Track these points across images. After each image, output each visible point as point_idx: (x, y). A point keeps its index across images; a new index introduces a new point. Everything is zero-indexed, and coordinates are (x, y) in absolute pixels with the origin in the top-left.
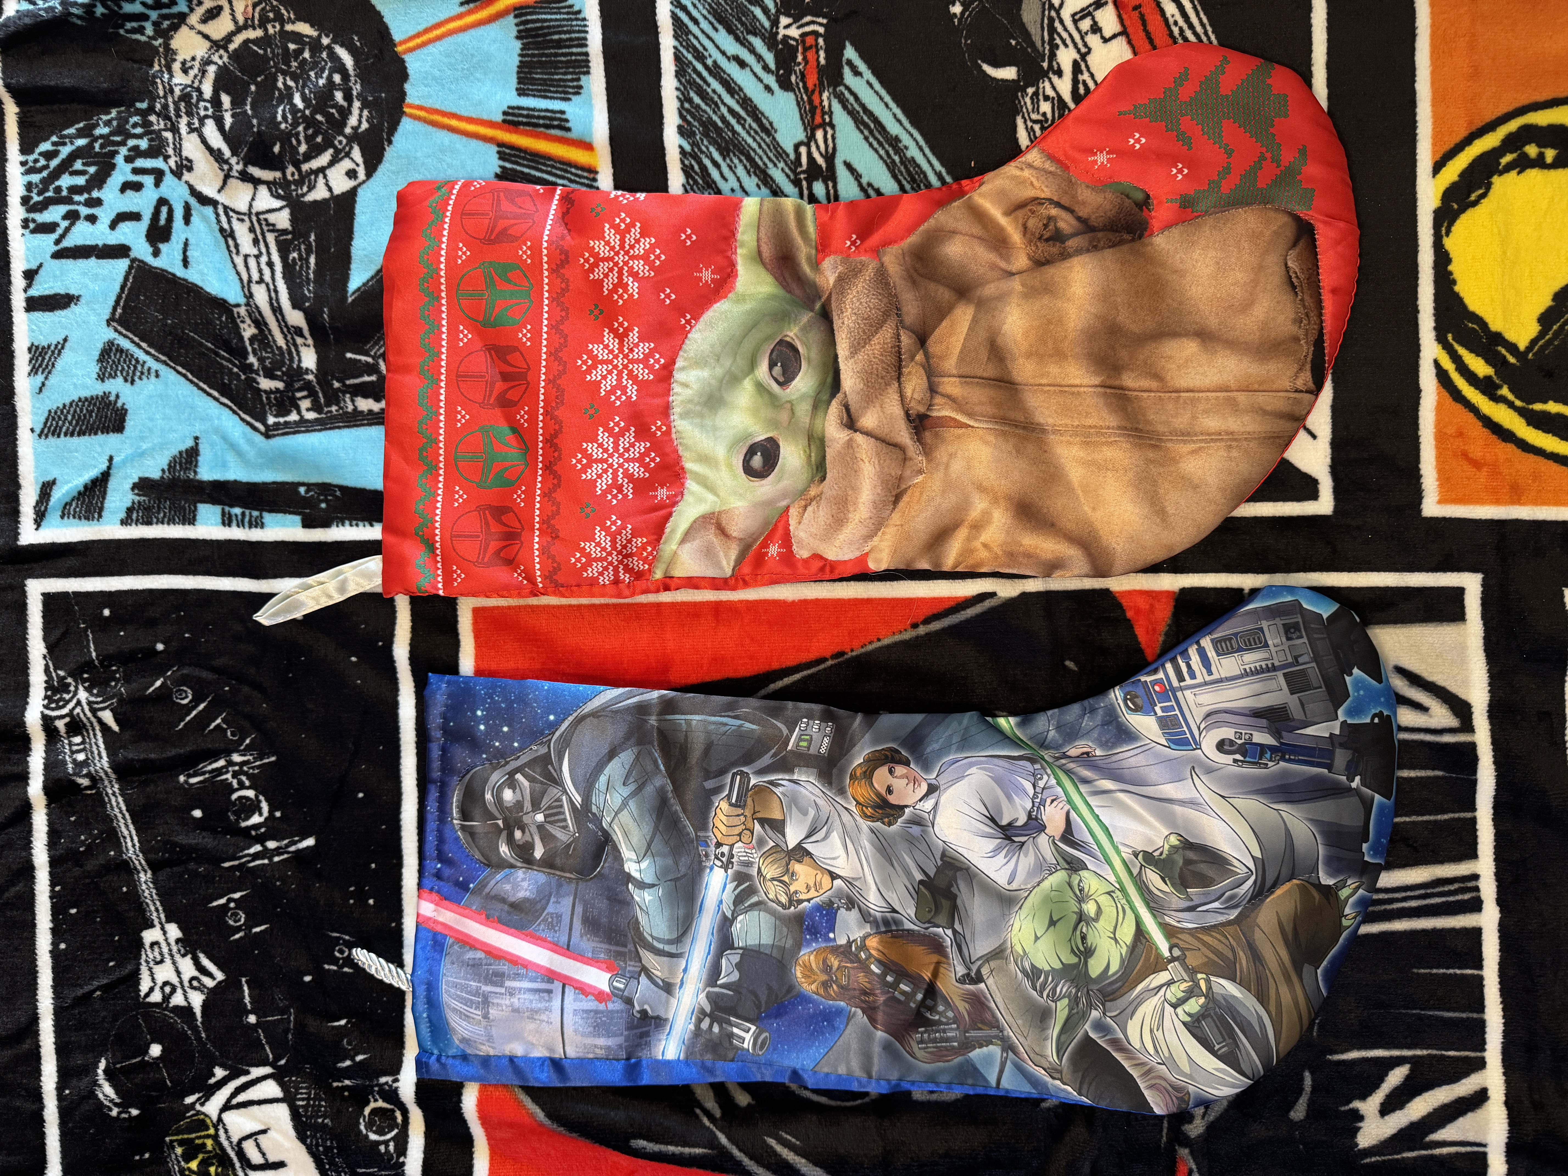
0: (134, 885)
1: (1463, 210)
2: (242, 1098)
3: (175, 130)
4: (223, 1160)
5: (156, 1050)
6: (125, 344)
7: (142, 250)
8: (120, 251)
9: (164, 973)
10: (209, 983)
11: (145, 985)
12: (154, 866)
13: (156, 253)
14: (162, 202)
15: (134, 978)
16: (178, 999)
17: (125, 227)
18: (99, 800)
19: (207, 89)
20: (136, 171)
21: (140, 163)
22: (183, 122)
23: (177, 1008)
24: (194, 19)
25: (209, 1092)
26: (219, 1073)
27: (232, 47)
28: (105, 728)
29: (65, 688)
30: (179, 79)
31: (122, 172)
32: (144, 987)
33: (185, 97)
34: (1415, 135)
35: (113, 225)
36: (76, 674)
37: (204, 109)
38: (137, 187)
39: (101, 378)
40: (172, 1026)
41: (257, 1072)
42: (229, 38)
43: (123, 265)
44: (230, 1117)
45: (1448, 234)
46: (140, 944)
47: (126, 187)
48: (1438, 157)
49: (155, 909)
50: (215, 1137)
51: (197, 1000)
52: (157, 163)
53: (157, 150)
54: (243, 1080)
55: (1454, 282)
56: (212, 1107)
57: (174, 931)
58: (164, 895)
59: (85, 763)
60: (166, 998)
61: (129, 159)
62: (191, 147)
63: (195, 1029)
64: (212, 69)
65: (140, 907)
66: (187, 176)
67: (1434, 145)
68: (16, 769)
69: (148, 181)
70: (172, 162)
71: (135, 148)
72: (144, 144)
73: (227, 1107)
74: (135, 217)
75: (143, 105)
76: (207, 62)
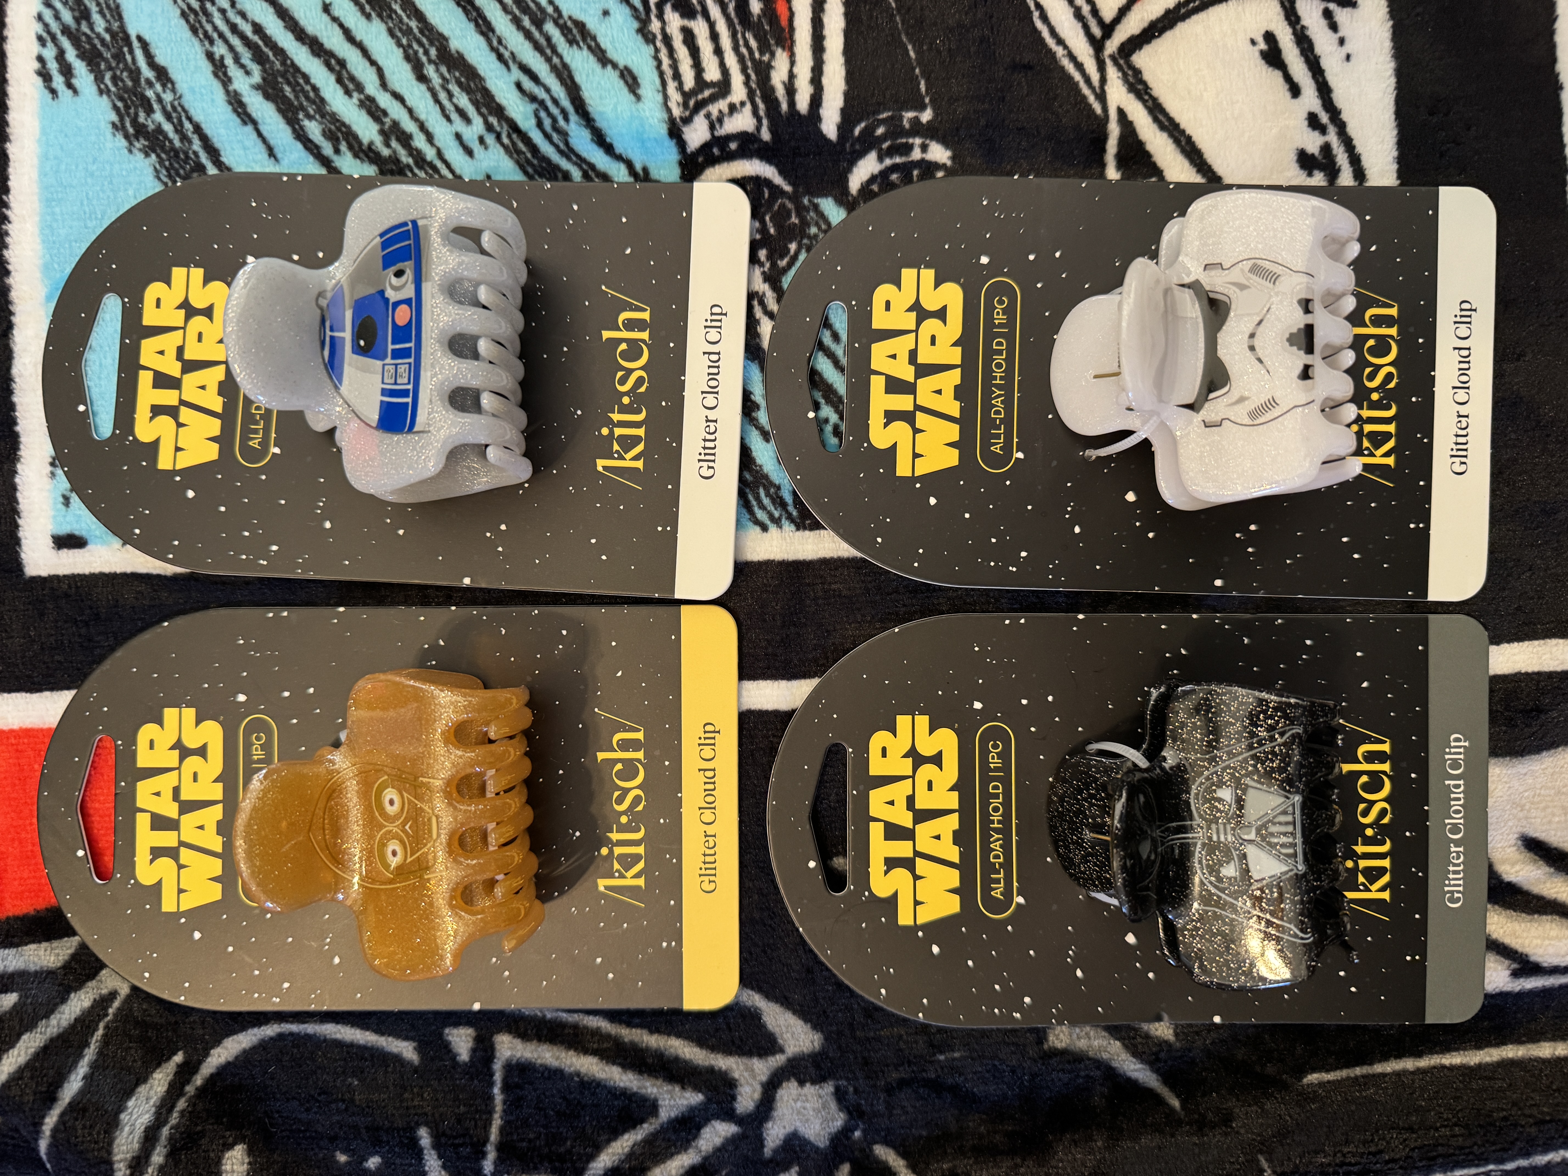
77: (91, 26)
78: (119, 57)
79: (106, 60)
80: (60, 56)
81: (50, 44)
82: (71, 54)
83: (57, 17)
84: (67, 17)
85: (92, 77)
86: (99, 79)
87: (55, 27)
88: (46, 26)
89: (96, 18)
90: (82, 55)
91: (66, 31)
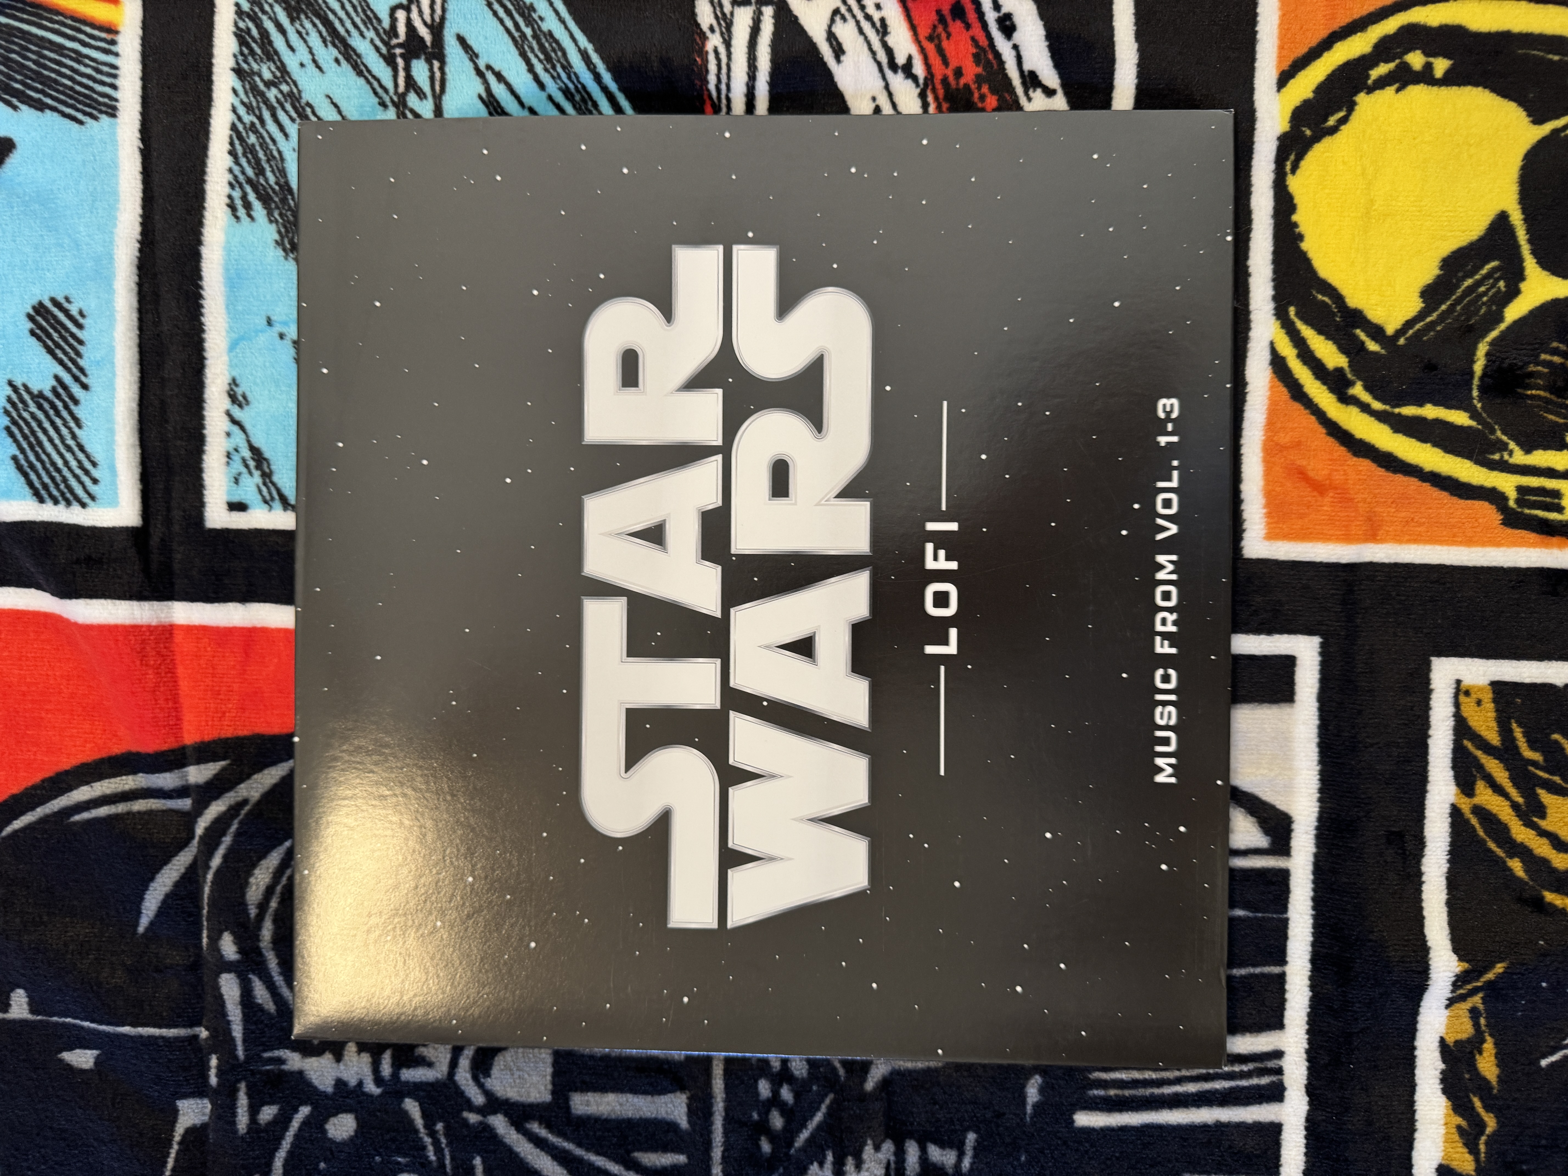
1: (1317, 138)
34: (1255, 33)
45: (1294, 170)
48: (1286, 65)
55: (1301, 237)
67: (1281, 48)
77: (266, 180)
78: (284, 200)
79: (275, 202)
80: (244, 197)
81: (238, 189)
82: (252, 197)
83: (243, 172)
84: (250, 172)
85: (265, 212)
86: (270, 214)
87: (241, 178)
88: (235, 177)
89: (269, 174)
90: (260, 197)
91: (249, 181)
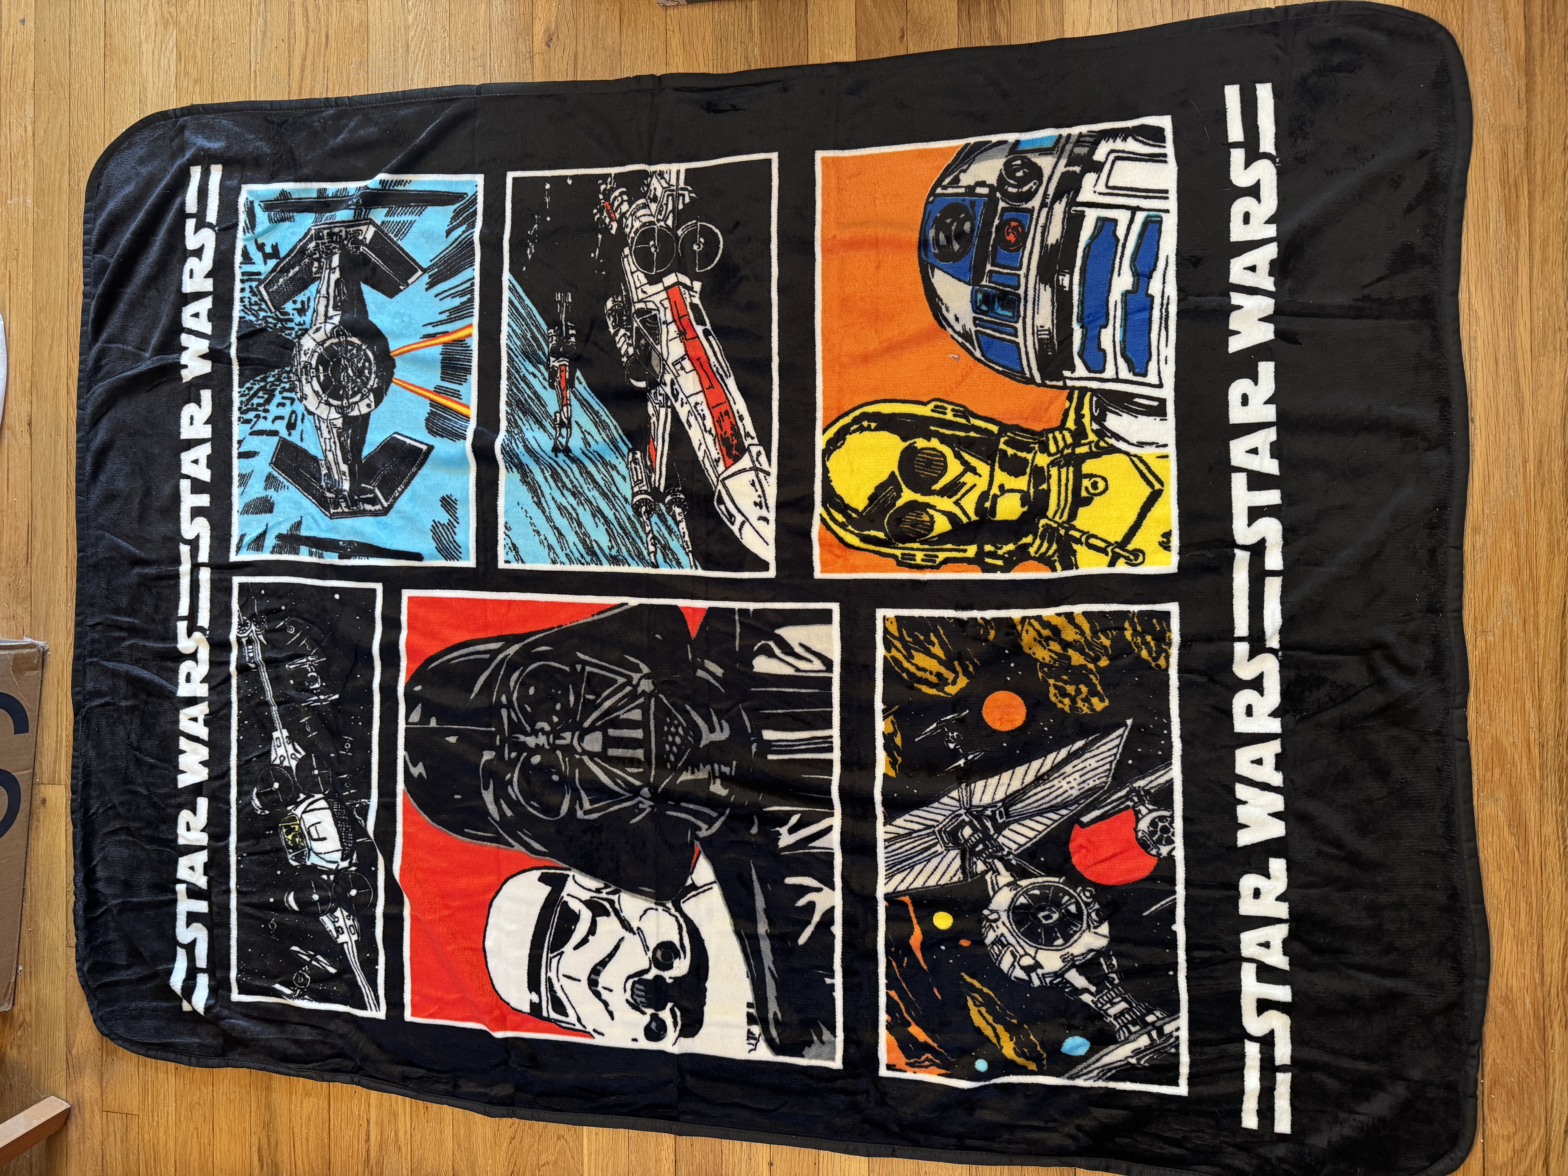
0: (270, 712)
1: (835, 449)
2: (311, 807)
3: (300, 381)
4: (302, 836)
5: (276, 785)
6: (276, 474)
7: (284, 433)
8: (274, 433)
9: (281, 751)
10: (299, 756)
11: (273, 757)
12: (279, 704)
13: (290, 435)
14: (293, 412)
15: (268, 753)
16: (286, 763)
17: (278, 422)
18: (258, 674)
19: (314, 363)
20: (283, 398)
21: (286, 394)
22: (304, 377)
23: (286, 768)
24: (311, 332)
25: (298, 804)
26: (302, 796)
27: (326, 345)
28: (261, 642)
29: (246, 624)
30: (304, 358)
31: (278, 399)
32: (273, 758)
33: (305, 367)
34: (816, 416)
35: (273, 422)
36: (250, 619)
37: (313, 372)
38: (283, 405)
39: (266, 489)
40: (283, 775)
41: (318, 796)
42: (324, 341)
43: (276, 439)
44: (305, 816)
45: (828, 459)
46: (271, 738)
47: (279, 405)
48: (825, 426)
49: (278, 723)
50: (299, 825)
51: (294, 764)
52: (292, 395)
53: (291, 390)
54: (311, 800)
55: (831, 481)
56: (299, 811)
57: (285, 733)
58: (282, 717)
59: (253, 658)
60: (282, 762)
61: (281, 393)
62: (307, 389)
63: (292, 776)
64: (316, 355)
65: (272, 722)
66: (304, 402)
67: (824, 418)
68: (224, 659)
69: (288, 402)
70: (299, 395)
71: (284, 388)
72: (287, 386)
73: (304, 812)
74: (281, 418)
75: (288, 369)
76: (315, 351)
78: (521, 467)
79: (518, 467)
80: (510, 468)
81: (508, 466)
83: (508, 459)
86: (517, 472)
90: (514, 467)
91: (510, 461)
